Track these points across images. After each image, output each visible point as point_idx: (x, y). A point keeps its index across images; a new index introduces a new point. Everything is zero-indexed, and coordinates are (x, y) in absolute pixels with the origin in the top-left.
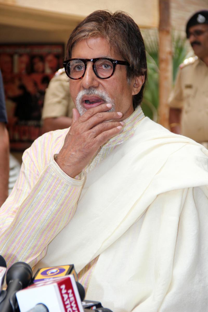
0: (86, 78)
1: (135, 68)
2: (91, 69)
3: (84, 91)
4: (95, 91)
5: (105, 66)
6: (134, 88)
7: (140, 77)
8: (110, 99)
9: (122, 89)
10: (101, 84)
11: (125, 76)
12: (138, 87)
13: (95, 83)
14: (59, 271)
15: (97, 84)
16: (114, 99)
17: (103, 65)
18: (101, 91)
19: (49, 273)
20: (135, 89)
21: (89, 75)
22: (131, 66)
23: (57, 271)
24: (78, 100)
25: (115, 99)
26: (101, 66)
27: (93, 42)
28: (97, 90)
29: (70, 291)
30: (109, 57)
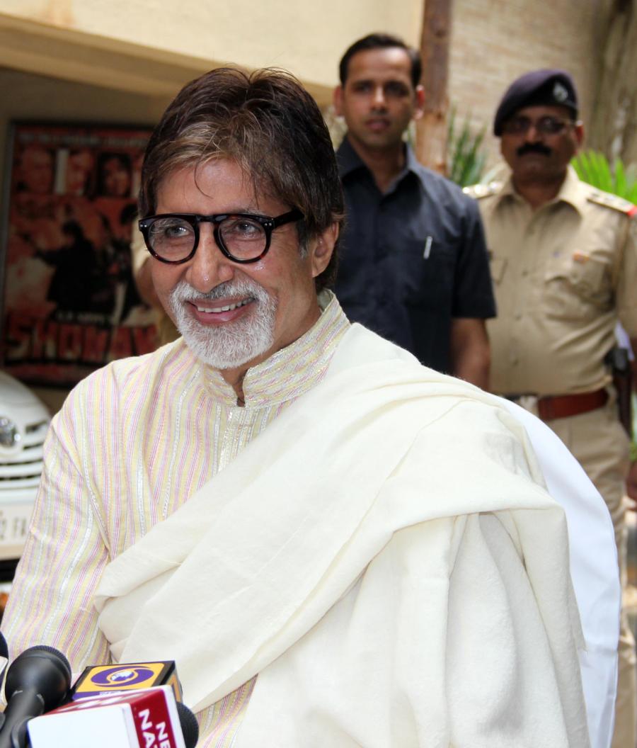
4: (227, 290)
13: (225, 276)
14: (136, 675)
15: (231, 273)
18: (242, 285)
19: (111, 678)
20: (319, 261)
23: (132, 675)
28: (232, 286)
29: (162, 726)
30: (254, 212)
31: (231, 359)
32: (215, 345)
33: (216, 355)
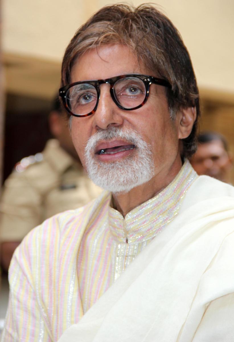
0: (101, 110)
1: (180, 92)
2: (107, 96)
3: (99, 134)
4: (118, 132)
5: (131, 91)
6: (181, 126)
7: (189, 109)
8: (145, 144)
9: (164, 127)
10: (128, 121)
11: (165, 105)
12: (187, 126)
13: (117, 120)
15: (121, 120)
16: (151, 144)
17: (127, 88)
18: (128, 132)
20: (183, 129)
21: (106, 106)
22: (173, 88)
24: (88, 151)
25: (153, 143)
26: (124, 90)
27: (106, 52)
28: (121, 130)
30: (138, 72)
31: (125, 183)
32: (113, 175)
33: (113, 182)
